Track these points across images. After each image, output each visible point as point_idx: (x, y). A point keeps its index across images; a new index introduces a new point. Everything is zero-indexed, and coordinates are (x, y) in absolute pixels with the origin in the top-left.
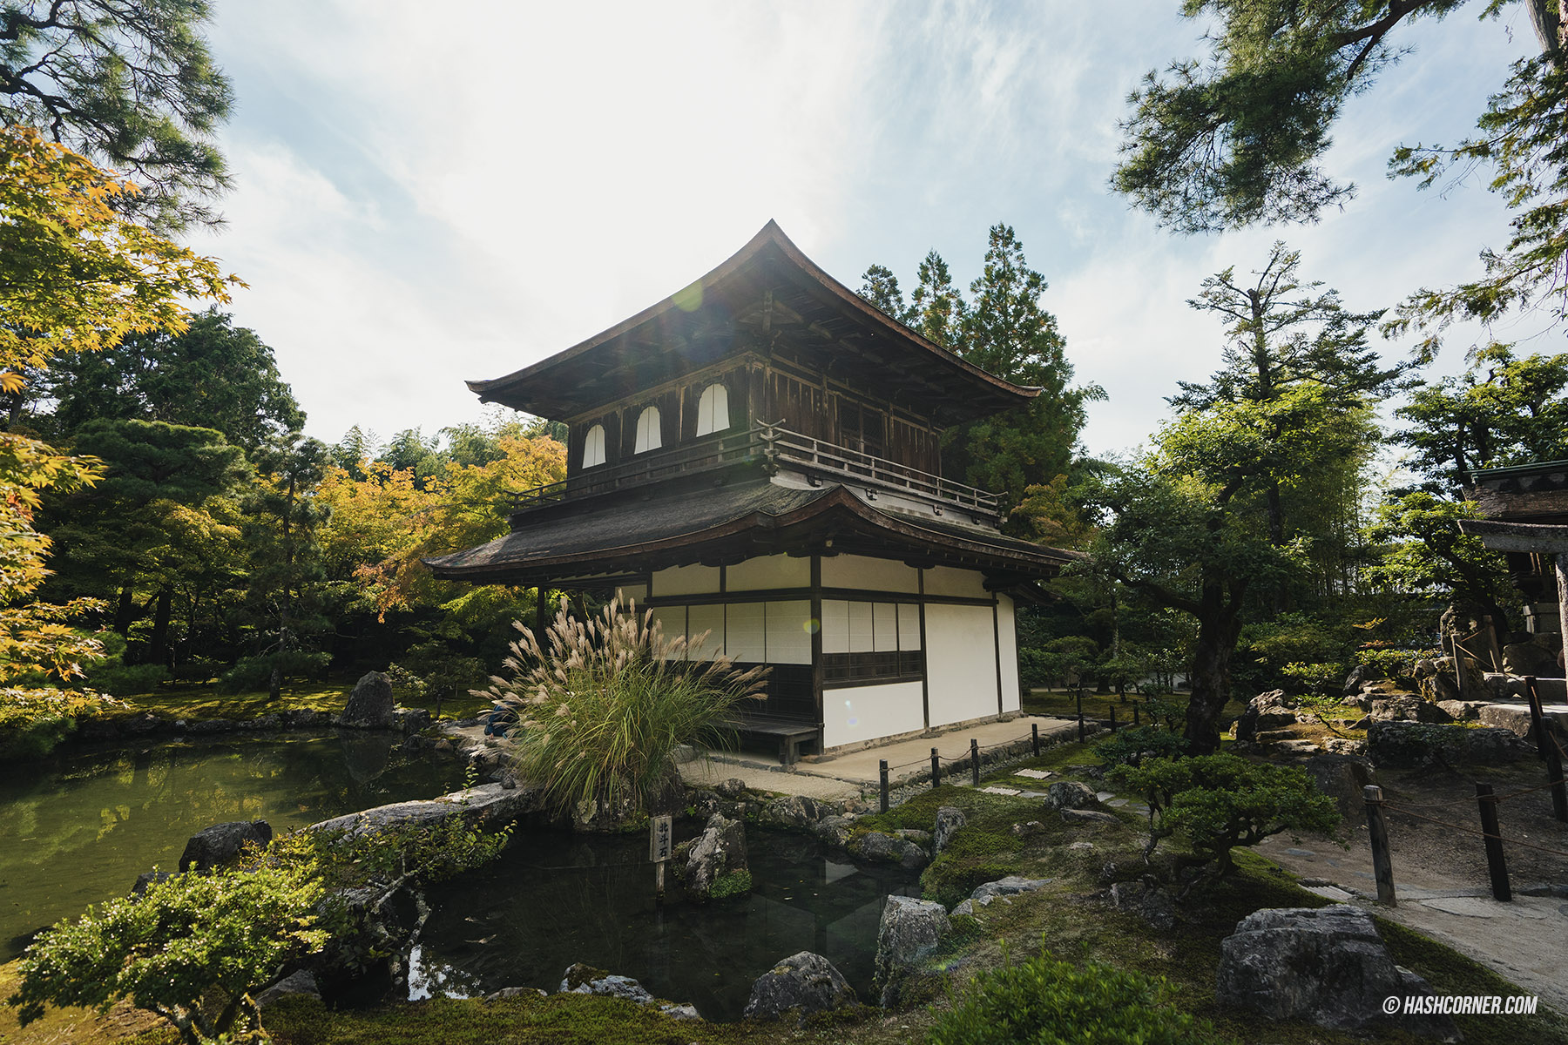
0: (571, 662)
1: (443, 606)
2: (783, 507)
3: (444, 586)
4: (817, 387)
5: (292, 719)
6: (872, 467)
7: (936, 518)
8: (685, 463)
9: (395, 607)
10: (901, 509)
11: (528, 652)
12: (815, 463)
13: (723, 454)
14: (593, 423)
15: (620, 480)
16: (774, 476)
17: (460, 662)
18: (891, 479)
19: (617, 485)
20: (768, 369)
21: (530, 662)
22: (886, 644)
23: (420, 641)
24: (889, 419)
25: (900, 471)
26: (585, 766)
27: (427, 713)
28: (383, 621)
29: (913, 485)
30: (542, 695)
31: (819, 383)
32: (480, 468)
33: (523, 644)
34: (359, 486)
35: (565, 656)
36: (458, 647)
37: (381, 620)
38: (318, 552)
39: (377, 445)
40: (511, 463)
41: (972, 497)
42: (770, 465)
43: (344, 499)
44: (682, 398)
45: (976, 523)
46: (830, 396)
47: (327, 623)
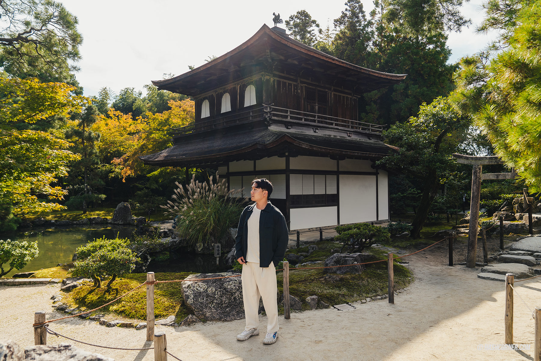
0: (195, 197)
1: (148, 175)
2: (268, 141)
3: (148, 167)
4: (295, 83)
5: (93, 221)
6: (316, 119)
7: (349, 138)
8: (238, 119)
9: (129, 175)
10: (330, 135)
11: (180, 193)
12: (289, 119)
13: (252, 116)
14: (204, 99)
15: (214, 125)
16: (270, 126)
17: (157, 198)
18: (326, 123)
19: (213, 127)
20: (272, 78)
21: (181, 197)
22: (320, 191)
23: (141, 189)
24: (331, 94)
25: (331, 119)
26: (199, 231)
27: (145, 219)
28: (125, 181)
29: (336, 125)
30: (185, 208)
31: (296, 81)
32: (160, 114)
33: (179, 190)
34: (109, 121)
35: (193, 194)
36: (156, 192)
37: (124, 181)
38: (96, 153)
39: (113, 96)
40: (173, 112)
41: (369, 128)
42: (268, 122)
43: (103, 128)
44: (238, 90)
45: (370, 139)
46: (301, 87)
47: (102, 183)
